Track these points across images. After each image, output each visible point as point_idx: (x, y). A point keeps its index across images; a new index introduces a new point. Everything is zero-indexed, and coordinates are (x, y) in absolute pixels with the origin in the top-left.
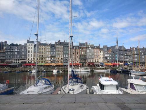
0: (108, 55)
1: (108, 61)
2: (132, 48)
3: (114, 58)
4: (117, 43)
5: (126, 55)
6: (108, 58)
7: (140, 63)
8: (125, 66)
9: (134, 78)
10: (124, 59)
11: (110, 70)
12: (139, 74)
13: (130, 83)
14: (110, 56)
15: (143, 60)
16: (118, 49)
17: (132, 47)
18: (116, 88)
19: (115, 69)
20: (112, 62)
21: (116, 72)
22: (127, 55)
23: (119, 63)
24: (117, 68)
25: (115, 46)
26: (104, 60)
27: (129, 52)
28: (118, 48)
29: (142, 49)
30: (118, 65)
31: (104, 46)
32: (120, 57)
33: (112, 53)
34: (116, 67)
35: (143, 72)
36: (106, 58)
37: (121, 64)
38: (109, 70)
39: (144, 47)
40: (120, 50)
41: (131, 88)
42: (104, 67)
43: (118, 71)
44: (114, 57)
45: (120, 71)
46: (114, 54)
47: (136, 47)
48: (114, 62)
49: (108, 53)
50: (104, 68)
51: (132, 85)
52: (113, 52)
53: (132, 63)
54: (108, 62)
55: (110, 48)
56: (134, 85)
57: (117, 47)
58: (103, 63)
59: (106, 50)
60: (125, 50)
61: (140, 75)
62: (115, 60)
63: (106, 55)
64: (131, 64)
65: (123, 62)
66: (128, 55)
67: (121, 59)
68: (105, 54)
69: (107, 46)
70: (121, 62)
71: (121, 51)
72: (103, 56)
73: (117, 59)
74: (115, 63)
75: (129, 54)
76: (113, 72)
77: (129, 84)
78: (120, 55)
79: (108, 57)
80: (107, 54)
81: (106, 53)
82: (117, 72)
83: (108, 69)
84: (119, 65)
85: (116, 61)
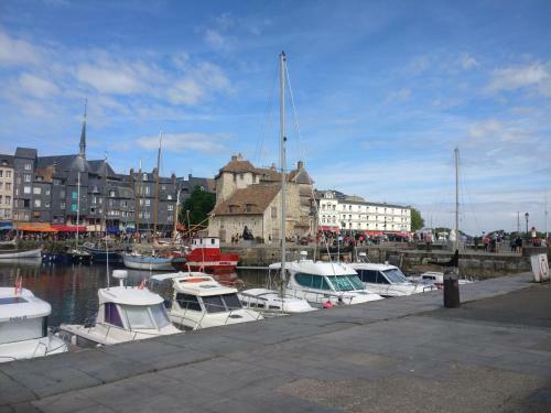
0: (37, 191)
1: (36, 214)
2: (137, 174)
3: (63, 207)
4: (83, 145)
5: (113, 195)
6: (38, 203)
7: (159, 228)
8: (107, 238)
9: (121, 282)
10: (106, 210)
11: (42, 254)
12: (151, 267)
13: (106, 304)
14: (48, 193)
15: (170, 218)
16: (83, 170)
17: (136, 171)
18: (39, 332)
19: (67, 248)
20: (56, 221)
21: (66, 261)
22: (118, 198)
23: (84, 225)
24: (73, 245)
25: (71, 158)
26: (15, 211)
27: (128, 186)
28: (86, 169)
29: (168, 179)
30: (80, 233)
31: (18, 149)
32: (90, 203)
33: (57, 183)
34: (72, 241)
35: (163, 257)
36: (27, 203)
37: (91, 228)
38: (38, 252)
39: (173, 176)
40: (91, 176)
41: (106, 320)
42: (13, 242)
43: (78, 257)
44: (64, 200)
45: (85, 257)
46: (65, 189)
47: (150, 171)
48: (62, 221)
49: (39, 179)
50: (11, 247)
51: (111, 309)
52: (63, 181)
53: (133, 227)
54: (35, 219)
55: (50, 160)
56: (118, 308)
57: (81, 164)
58: (10, 224)
59: (28, 167)
60: (109, 178)
61: (153, 270)
62: (68, 213)
63: (27, 190)
64: (128, 231)
65: (98, 221)
66: (121, 196)
67: (93, 210)
68: (24, 184)
69: (35, 151)
70: (92, 222)
71: (95, 181)
72: (11, 193)
73: (76, 209)
74: (69, 224)
75: (126, 195)
76: (52, 261)
77: (102, 309)
78: (89, 194)
79: (37, 197)
80: (34, 184)
81: (28, 179)
82: (75, 260)
83: (34, 247)
84: (83, 232)
85: (74, 219)
